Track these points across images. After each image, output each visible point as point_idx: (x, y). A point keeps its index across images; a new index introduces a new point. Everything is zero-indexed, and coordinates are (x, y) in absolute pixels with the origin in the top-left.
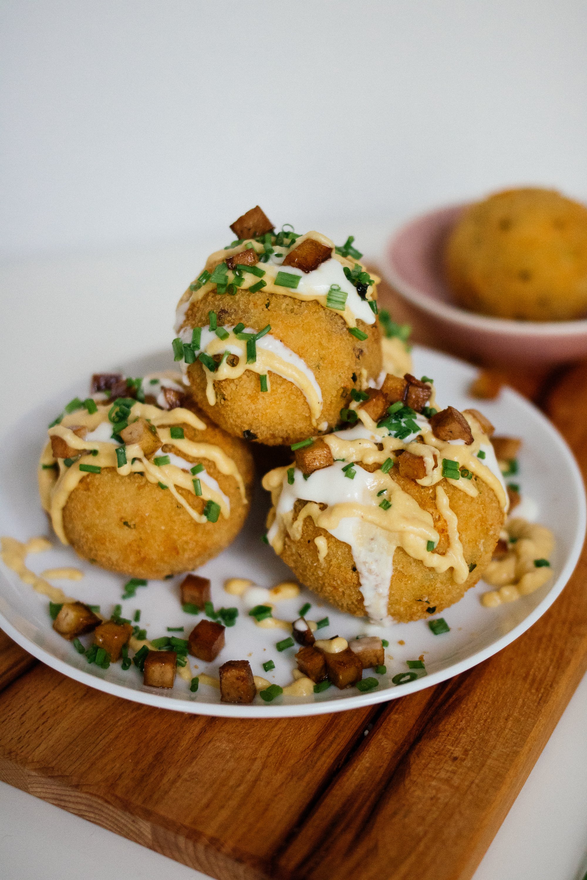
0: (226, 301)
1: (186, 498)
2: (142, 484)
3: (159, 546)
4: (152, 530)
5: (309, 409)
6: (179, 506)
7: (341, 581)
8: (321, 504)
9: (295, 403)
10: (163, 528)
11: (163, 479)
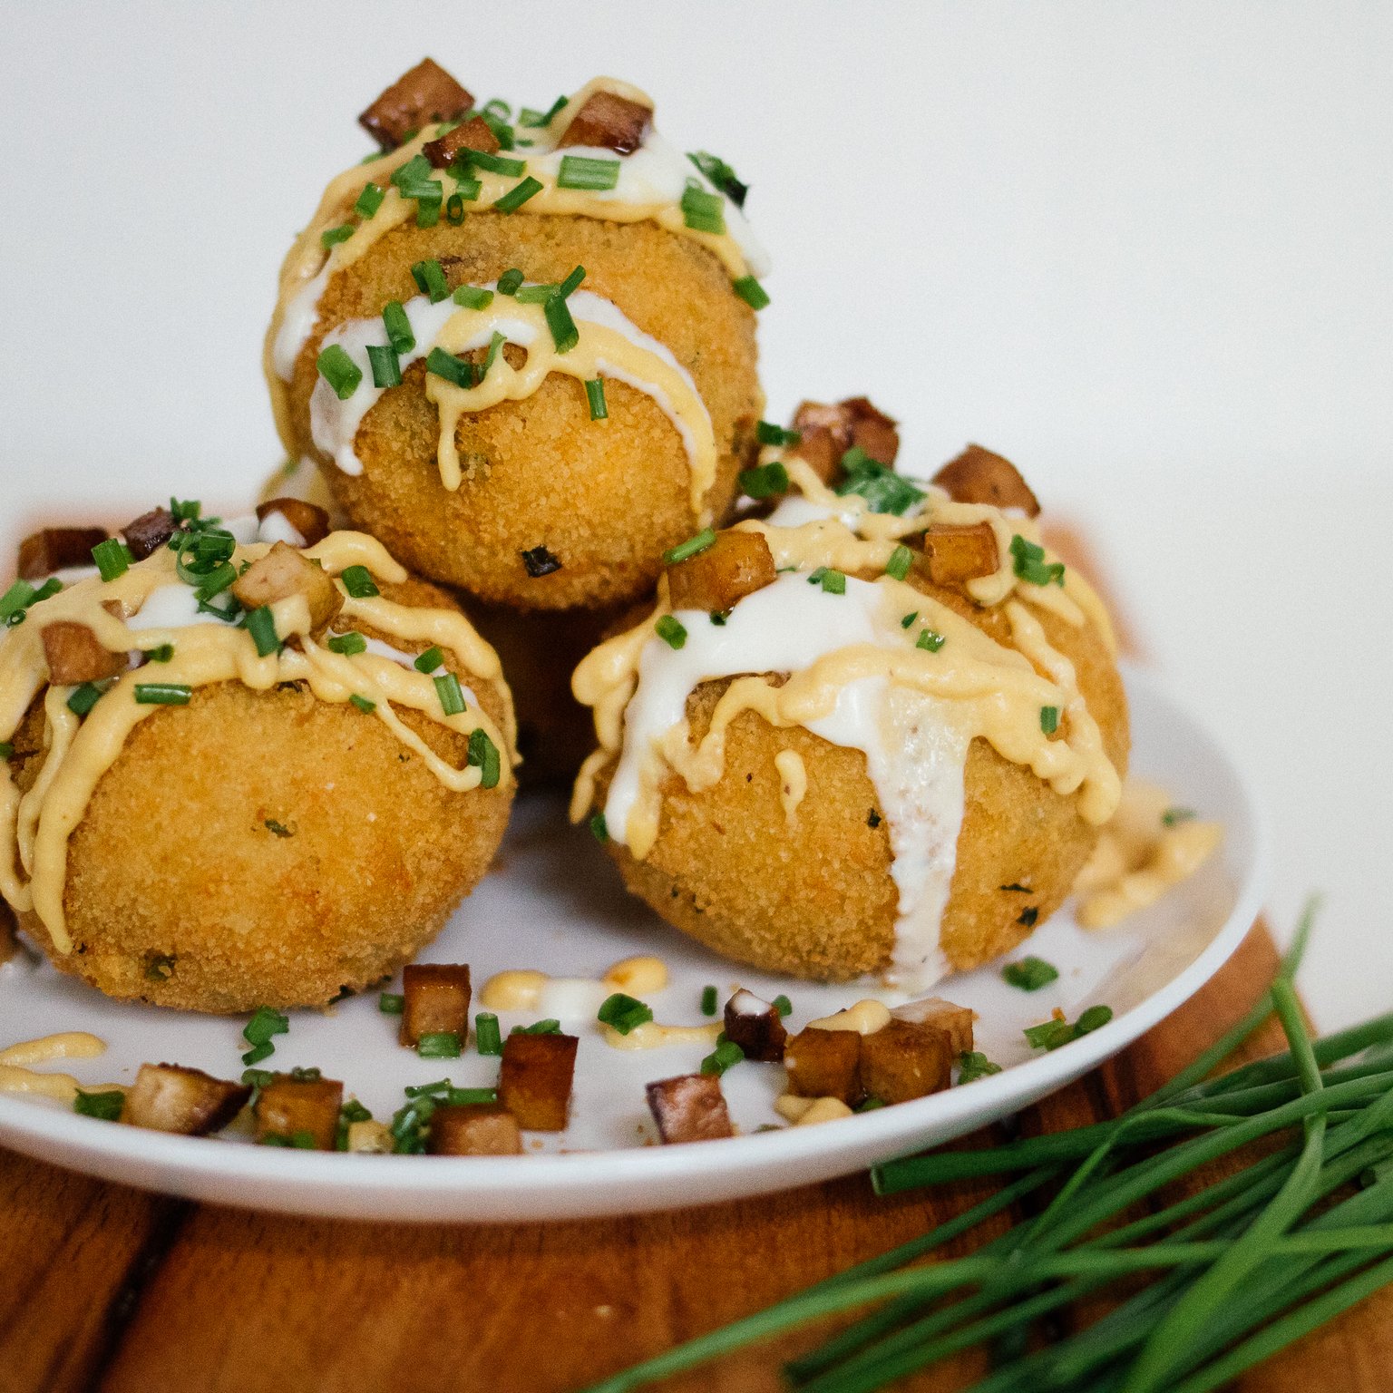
0: (446, 240)
1: (415, 729)
2: (306, 710)
3: (361, 869)
4: (345, 828)
5: (688, 468)
6: (405, 754)
7: (844, 861)
8: (769, 674)
9: (660, 451)
10: (372, 817)
11: (362, 687)
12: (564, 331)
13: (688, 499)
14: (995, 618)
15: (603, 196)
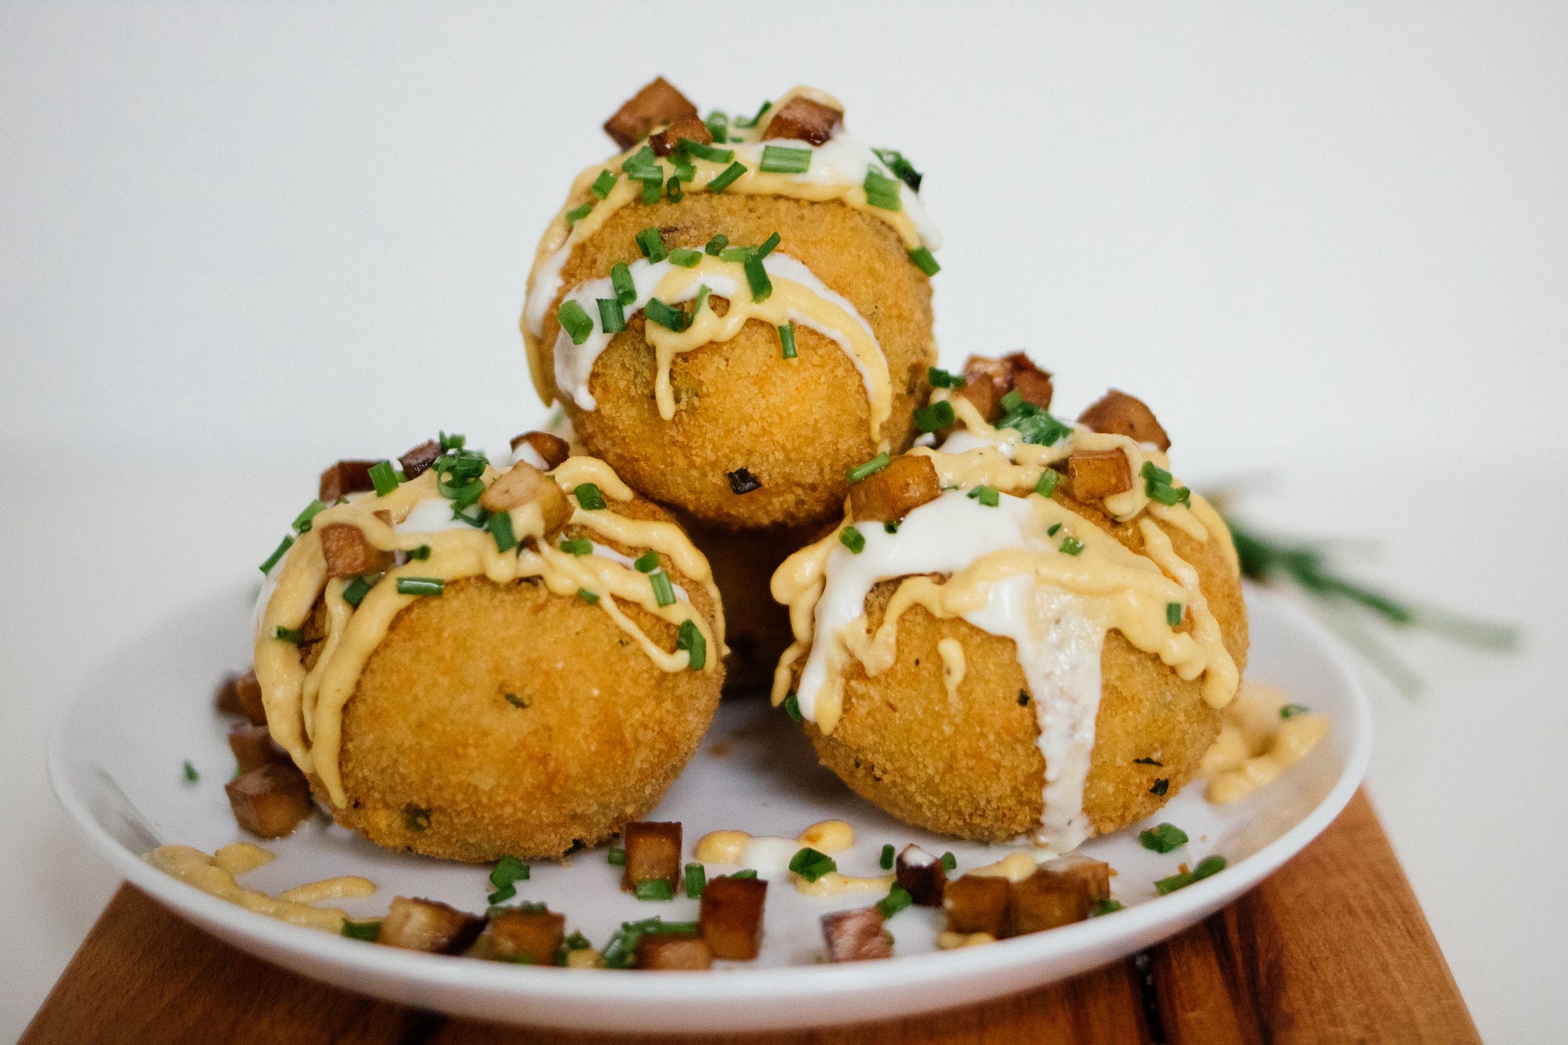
0: (666, 214)
1: (636, 619)
2: (541, 601)
3: (586, 737)
4: (572, 701)
5: (867, 402)
6: (625, 640)
7: (998, 735)
8: (934, 574)
9: (843, 387)
10: (596, 692)
11: (588, 582)
12: (760, 285)
13: (868, 430)
14: (1130, 532)
15: (798, 178)
